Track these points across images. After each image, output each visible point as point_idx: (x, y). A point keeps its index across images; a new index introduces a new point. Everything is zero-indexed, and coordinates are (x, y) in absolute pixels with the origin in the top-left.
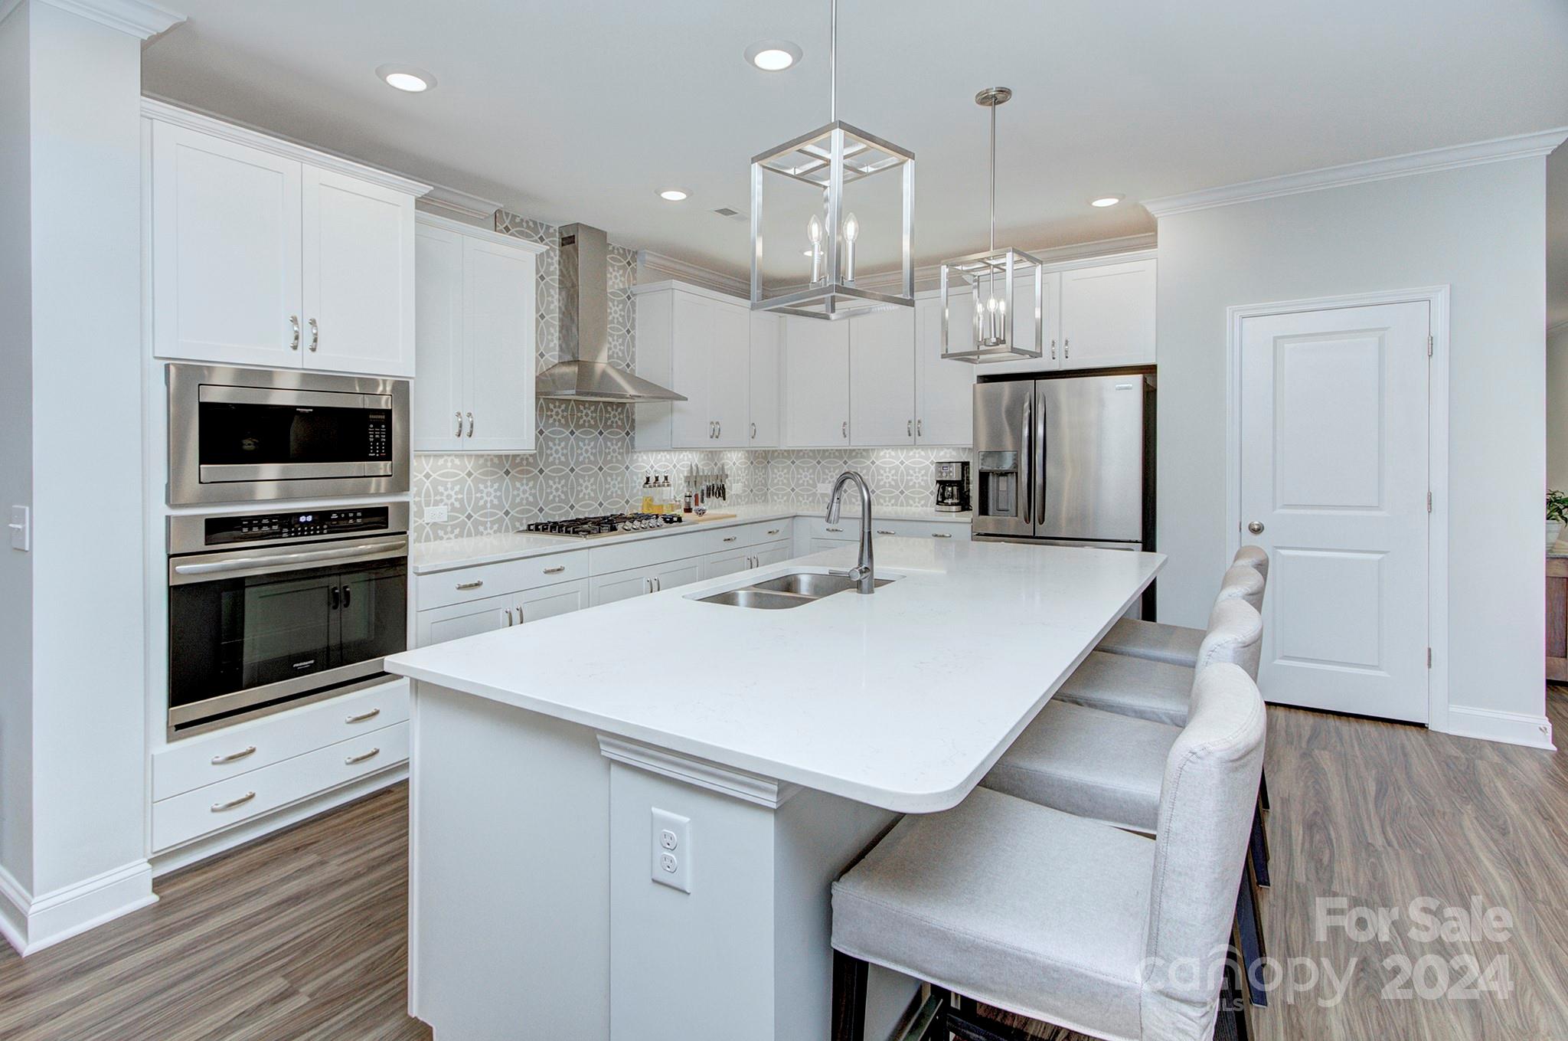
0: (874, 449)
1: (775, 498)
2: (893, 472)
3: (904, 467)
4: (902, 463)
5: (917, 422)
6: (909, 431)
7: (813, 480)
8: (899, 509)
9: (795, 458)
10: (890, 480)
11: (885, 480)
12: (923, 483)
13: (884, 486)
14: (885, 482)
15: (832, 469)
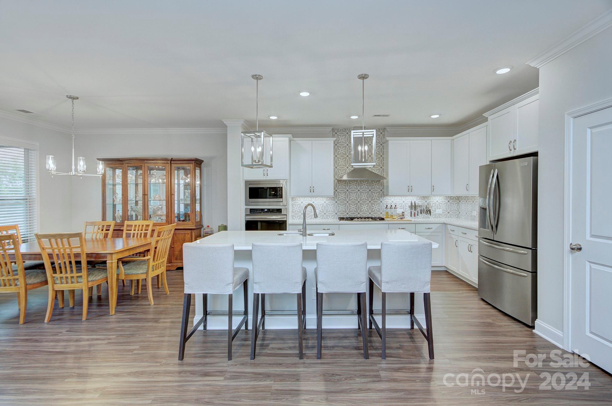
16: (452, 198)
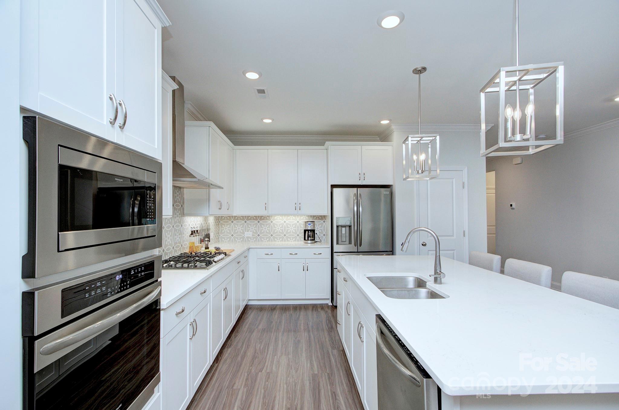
0: (272, 216)
1: (223, 240)
2: (281, 226)
3: (286, 224)
4: (285, 222)
5: (299, 204)
6: (296, 208)
7: (243, 230)
8: (284, 243)
9: (233, 220)
10: (279, 230)
11: (277, 230)
12: (294, 231)
13: (277, 233)
14: (277, 231)
15: (252, 225)
16: (236, 218)
